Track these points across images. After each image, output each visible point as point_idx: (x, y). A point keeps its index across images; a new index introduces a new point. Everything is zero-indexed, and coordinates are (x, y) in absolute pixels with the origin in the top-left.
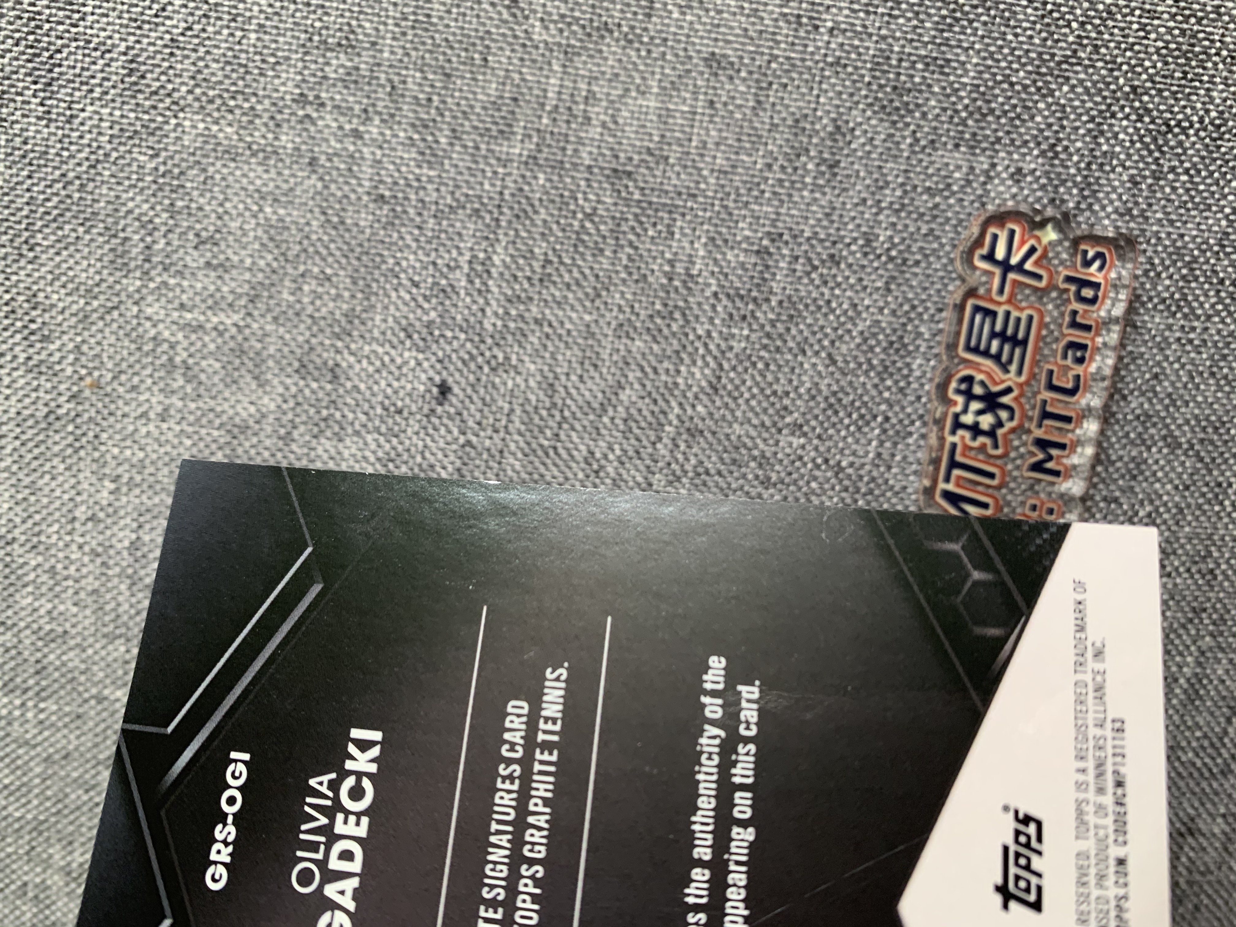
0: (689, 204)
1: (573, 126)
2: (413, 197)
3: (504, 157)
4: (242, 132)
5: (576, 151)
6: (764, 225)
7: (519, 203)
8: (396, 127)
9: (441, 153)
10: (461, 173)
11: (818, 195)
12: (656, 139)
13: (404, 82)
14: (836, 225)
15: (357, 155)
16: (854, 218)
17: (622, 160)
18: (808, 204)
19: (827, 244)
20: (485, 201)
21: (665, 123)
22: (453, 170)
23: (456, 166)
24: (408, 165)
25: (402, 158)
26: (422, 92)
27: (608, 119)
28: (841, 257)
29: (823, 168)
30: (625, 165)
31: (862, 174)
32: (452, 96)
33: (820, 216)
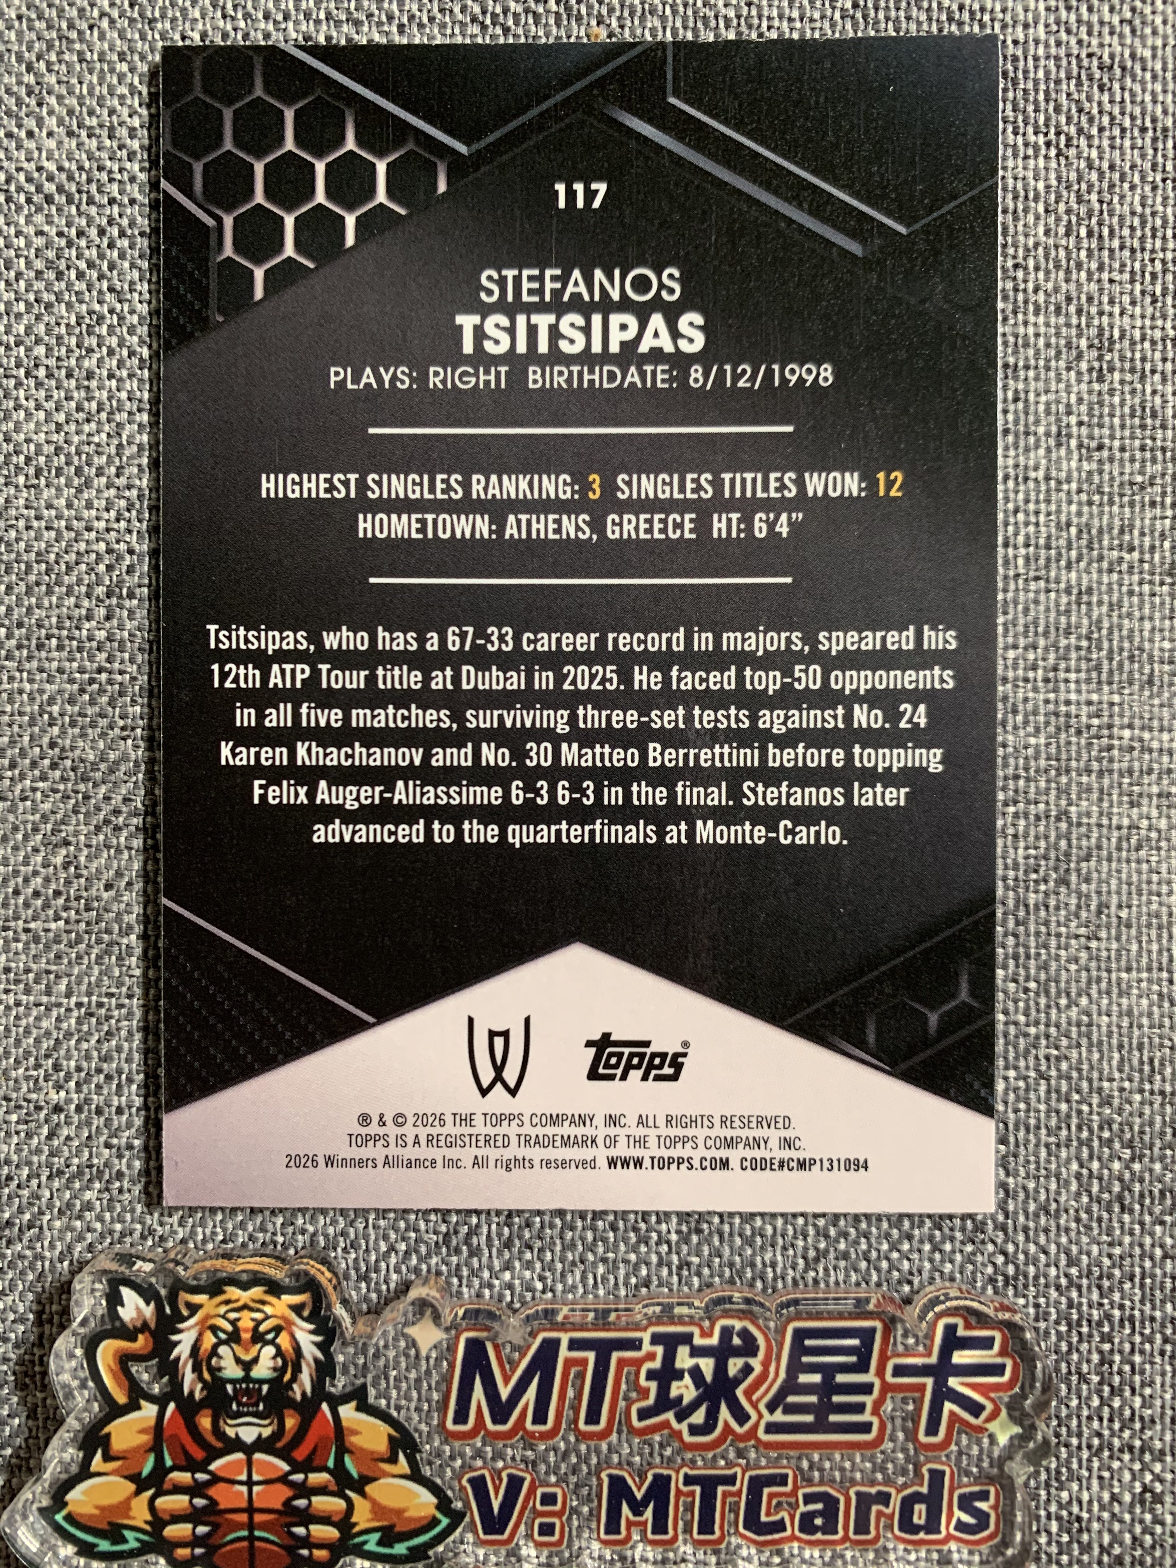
1: (1126, 780)
3: (1062, 675)
5: (1089, 790)
6: (1016, 1111)
8: (1084, 497)
9: (1053, 574)
10: (1026, 609)
11: (1074, 1187)
12: (1124, 914)
13: (1153, 504)
14: (1031, 1224)
15: (1032, 439)
16: (1046, 1253)
17: (1084, 864)
18: (1058, 1176)
21: (1149, 926)
22: (1031, 595)
23: (1036, 602)
24: (1027, 524)
25: (1037, 513)
26: (1142, 534)
27: (1143, 832)
28: (983, 1242)
29: (1117, 1188)
30: (1078, 870)
31: (1117, 1251)
32: (1141, 583)
33: (1043, 1197)
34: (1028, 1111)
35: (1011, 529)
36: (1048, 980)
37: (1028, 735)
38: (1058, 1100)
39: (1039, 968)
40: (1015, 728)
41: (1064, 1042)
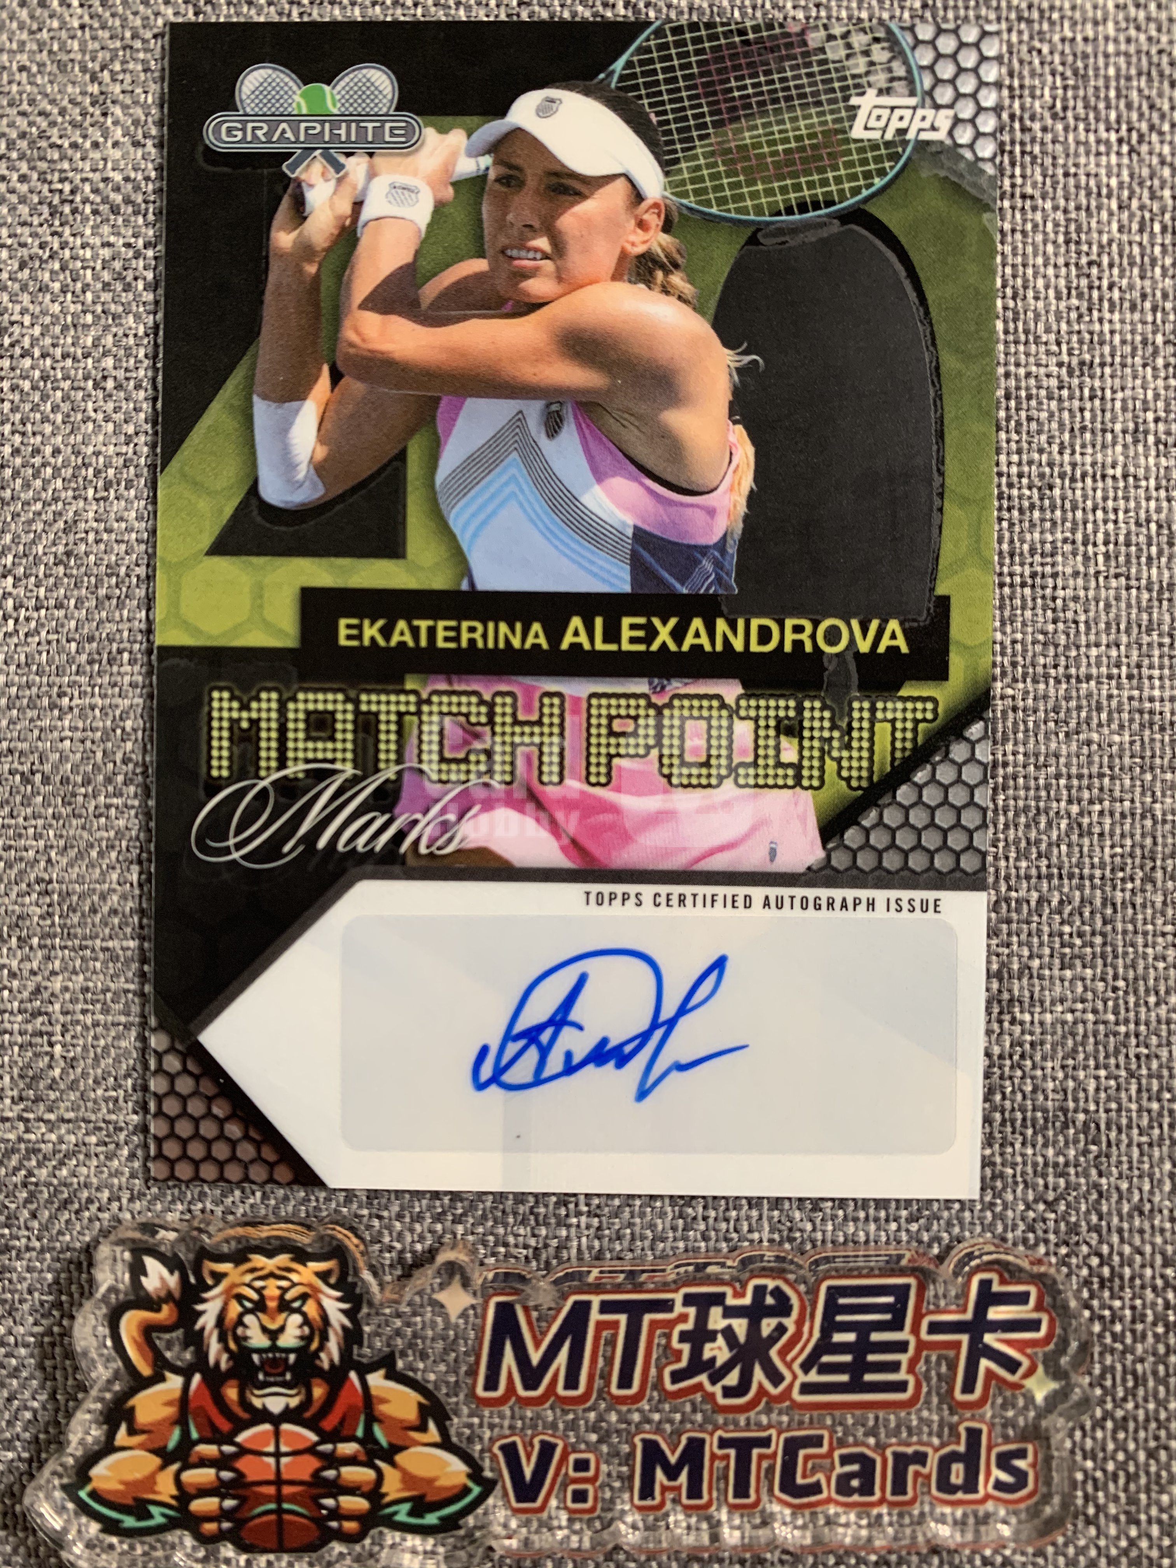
0: (1121, 984)
2: (1059, 536)
3: (1145, 671)
4: (1114, 247)
7: (1079, 708)
9: (1133, 571)
10: (1108, 606)
14: (1126, 1226)
15: (1109, 437)
16: (1141, 1252)
19: (1094, 1218)
20: (1073, 653)
22: (1112, 592)
23: (1118, 598)
24: (1105, 522)
25: (1116, 511)
28: (1077, 1243)
30: (1164, 869)
33: (1136, 1198)
34: (1119, 1110)
35: (1090, 526)
36: (1136, 979)
37: (1112, 733)
38: (1149, 1099)
39: (1126, 967)
40: (1100, 725)
41: (1154, 1040)
